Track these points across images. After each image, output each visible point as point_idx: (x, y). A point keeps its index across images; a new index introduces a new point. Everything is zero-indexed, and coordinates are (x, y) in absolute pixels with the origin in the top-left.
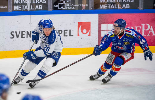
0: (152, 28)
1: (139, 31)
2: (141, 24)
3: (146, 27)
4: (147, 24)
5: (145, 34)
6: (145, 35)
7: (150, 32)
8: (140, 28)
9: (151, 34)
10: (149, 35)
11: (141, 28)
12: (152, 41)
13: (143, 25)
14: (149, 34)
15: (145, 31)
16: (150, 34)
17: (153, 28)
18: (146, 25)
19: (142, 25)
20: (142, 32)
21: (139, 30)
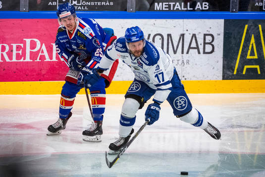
0: (44, 48)
1: (20, 52)
2: (24, 39)
3: (33, 45)
4: (36, 40)
5: (30, 59)
6: (32, 61)
7: (40, 54)
8: (21, 46)
9: (42, 57)
10: (38, 60)
11: (23, 47)
12: (43, 72)
13: (28, 41)
14: (38, 58)
15: (31, 53)
16: (40, 59)
17: (46, 48)
18: (34, 41)
19: (25, 41)
20: (25, 55)
21: (19, 50)
